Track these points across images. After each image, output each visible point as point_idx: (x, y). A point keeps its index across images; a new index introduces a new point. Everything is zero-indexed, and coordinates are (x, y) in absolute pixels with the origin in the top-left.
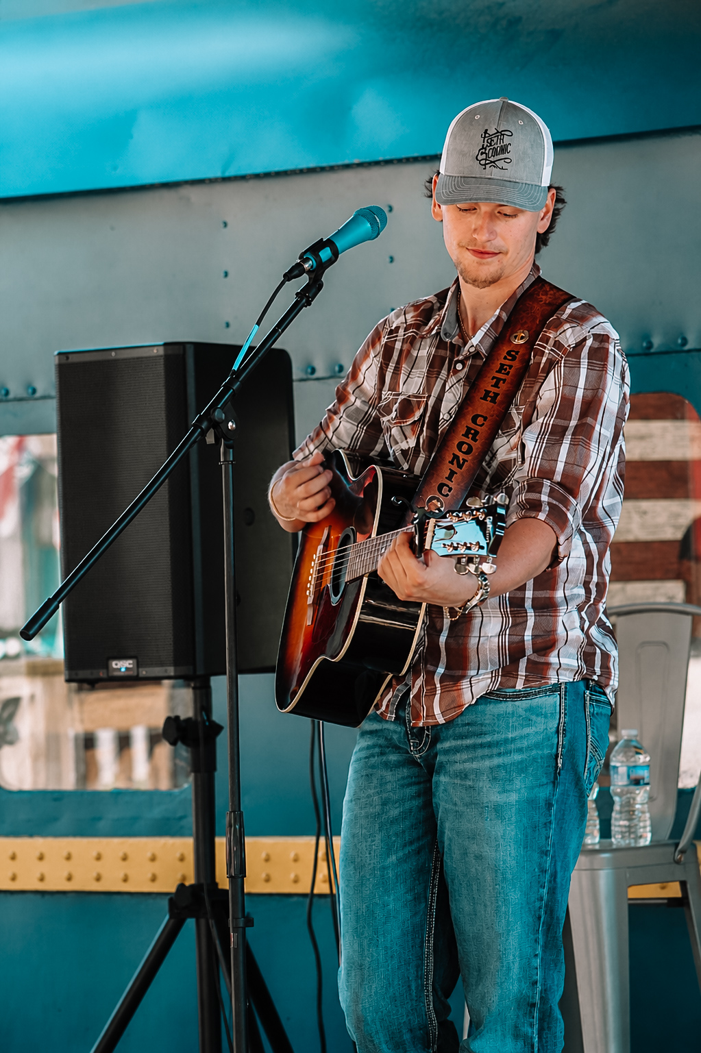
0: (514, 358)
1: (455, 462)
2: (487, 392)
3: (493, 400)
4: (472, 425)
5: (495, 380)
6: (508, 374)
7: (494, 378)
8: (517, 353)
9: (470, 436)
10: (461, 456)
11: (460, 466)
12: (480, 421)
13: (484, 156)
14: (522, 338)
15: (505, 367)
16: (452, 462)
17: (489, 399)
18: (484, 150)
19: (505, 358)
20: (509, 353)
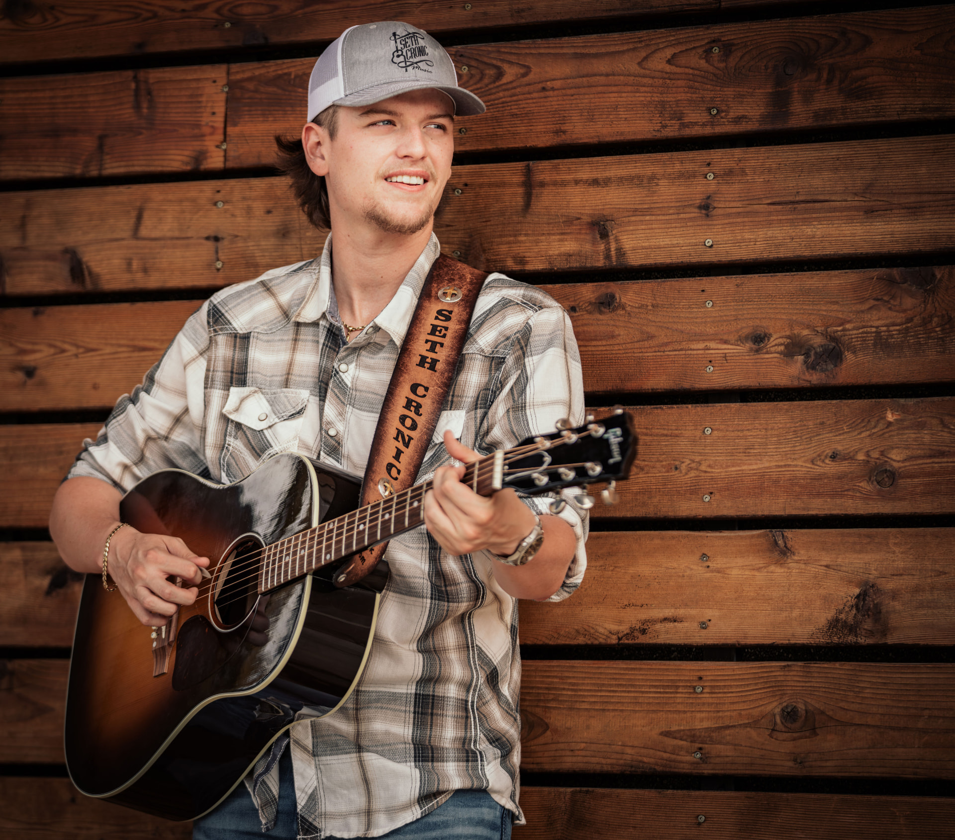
0: (448, 319)
1: (400, 439)
2: (423, 359)
3: (432, 367)
4: (413, 397)
5: (430, 343)
6: (444, 336)
7: (427, 341)
8: (451, 312)
9: (412, 409)
10: (407, 432)
11: (407, 445)
12: (420, 391)
13: (402, 58)
14: (454, 295)
15: (439, 328)
16: (396, 439)
17: (427, 365)
18: (400, 53)
19: (436, 318)
20: (439, 312)
